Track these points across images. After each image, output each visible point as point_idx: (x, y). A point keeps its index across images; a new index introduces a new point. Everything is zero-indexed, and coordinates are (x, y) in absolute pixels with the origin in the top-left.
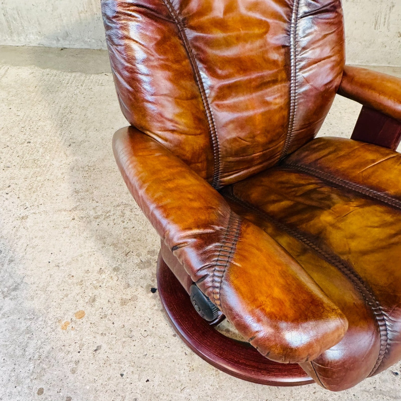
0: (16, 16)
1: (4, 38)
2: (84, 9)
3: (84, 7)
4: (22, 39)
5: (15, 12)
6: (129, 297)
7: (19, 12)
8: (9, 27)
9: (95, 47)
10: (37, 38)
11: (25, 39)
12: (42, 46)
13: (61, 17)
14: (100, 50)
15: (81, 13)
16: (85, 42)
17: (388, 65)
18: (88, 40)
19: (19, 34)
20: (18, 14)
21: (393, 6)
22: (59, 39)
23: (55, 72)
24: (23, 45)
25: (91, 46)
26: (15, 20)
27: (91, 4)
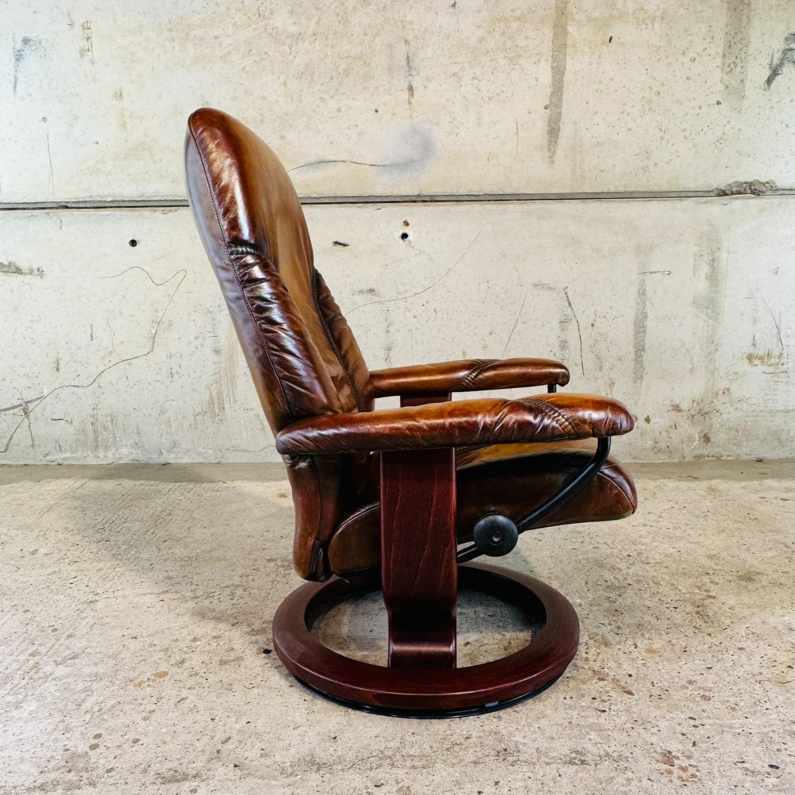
0: (109, 424)
1: (85, 454)
2: (203, 411)
3: (202, 407)
4: (110, 454)
5: (109, 419)
6: (232, 658)
7: (114, 419)
8: (96, 440)
9: (212, 460)
10: (131, 452)
11: (114, 454)
12: (136, 462)
13: (169, 422)
14: (218, 463)
15: (198, 415)
16: (199, 454)
17: (633, 461)
18: (203, 451)
19: (107, 448)
20: (112, 422)
21: (613, 383)
22: (163, 451)
23: (152, 482)
24: (109, 463)
25: (206, 458)
26: (106, 428)
27: (213, 404)
